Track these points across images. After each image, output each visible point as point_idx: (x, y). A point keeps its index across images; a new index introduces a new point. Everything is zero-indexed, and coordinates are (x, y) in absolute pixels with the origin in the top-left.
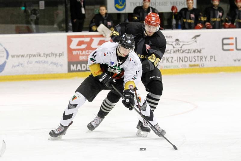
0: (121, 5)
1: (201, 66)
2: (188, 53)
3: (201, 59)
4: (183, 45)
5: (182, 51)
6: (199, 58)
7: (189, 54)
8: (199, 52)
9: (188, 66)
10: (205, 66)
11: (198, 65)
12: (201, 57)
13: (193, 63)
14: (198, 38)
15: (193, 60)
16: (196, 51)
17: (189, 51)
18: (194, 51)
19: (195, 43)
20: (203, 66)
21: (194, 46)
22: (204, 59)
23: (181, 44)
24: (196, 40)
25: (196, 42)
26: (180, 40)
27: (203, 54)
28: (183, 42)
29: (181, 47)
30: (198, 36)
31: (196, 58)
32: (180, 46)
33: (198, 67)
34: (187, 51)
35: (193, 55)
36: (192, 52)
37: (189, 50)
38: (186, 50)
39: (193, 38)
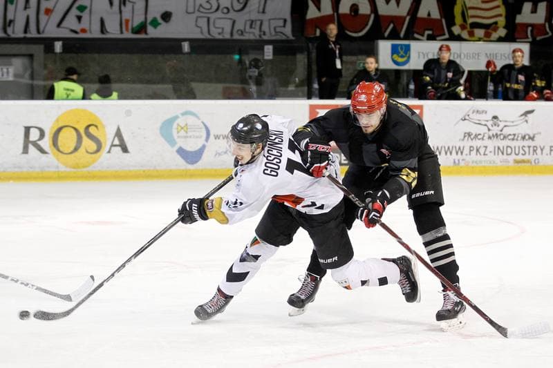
0: (402, 57)
1: (533, 163)
2: (513, 139)
3: (535, 151)
4: (505, 126)
5: (502, 137)
6: (531, 149)
7: (515, 141)
8: (532, 138)
9: (512, 162)
10: (541, 164)
11: (529, 161)
12: (534, 147)
13: (520, 157)
14: (529, 115)
15: (522, 152)
16: (527, 137)
17: (514, 137)
18: (523, 138)
19: (525, 123)
20: (537, 162)
21: (523, 129)
22: (539, 151)
23: (502, 125)
24: (527, 118)
25: (527, 121)
26: (500, 118)
27: (538, 142)
28: (506, 121)
29: (501, 131)
30: (531, 112)
31: (526, 149)
32: (500, 128)
33: (529, 164)
34: (512, 137)
35: (520, 143)
36: (519, 138)
37: (514, 135)
38: (510, 135)
39: (522, 115)
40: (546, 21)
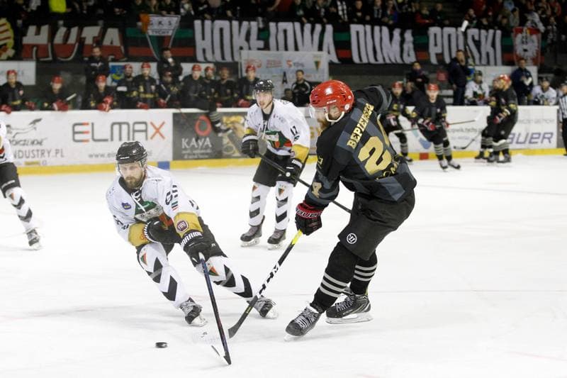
0: (119, 76)
1: (42, 165)
2: (24, 145)
3: (43, 154)
4: (17, 133)
5: (14, 143)
6: (40, 153)
7: (25, 146)
8: (40, 143)
9: (23, 163)
10: (49, 165)
11: (37, 163)
12: (42, 150)
13: (30, 160)
14: (37, 124)
15: (31, 155)
16: (36, 142)
17: (25, 143)
18: (33, 143)
19: (34, 130)
20: (45, 163)
21: (32, 135)
22: (46, 154)
23: (14, 132)
24: (35, 126)
25: (35, 128)
26: (13, 126)
27: (45, 146)
28: (18, 129)
29: (14, 137)
30: (38, 120)
31: (35, 153)
32: (13, 135)
33: (37, 166)
35: (30, 148)
36: (30, 143)
37: (25, 141)
38: (21, 141)
39: (31, 123)
40: (49, 41)
